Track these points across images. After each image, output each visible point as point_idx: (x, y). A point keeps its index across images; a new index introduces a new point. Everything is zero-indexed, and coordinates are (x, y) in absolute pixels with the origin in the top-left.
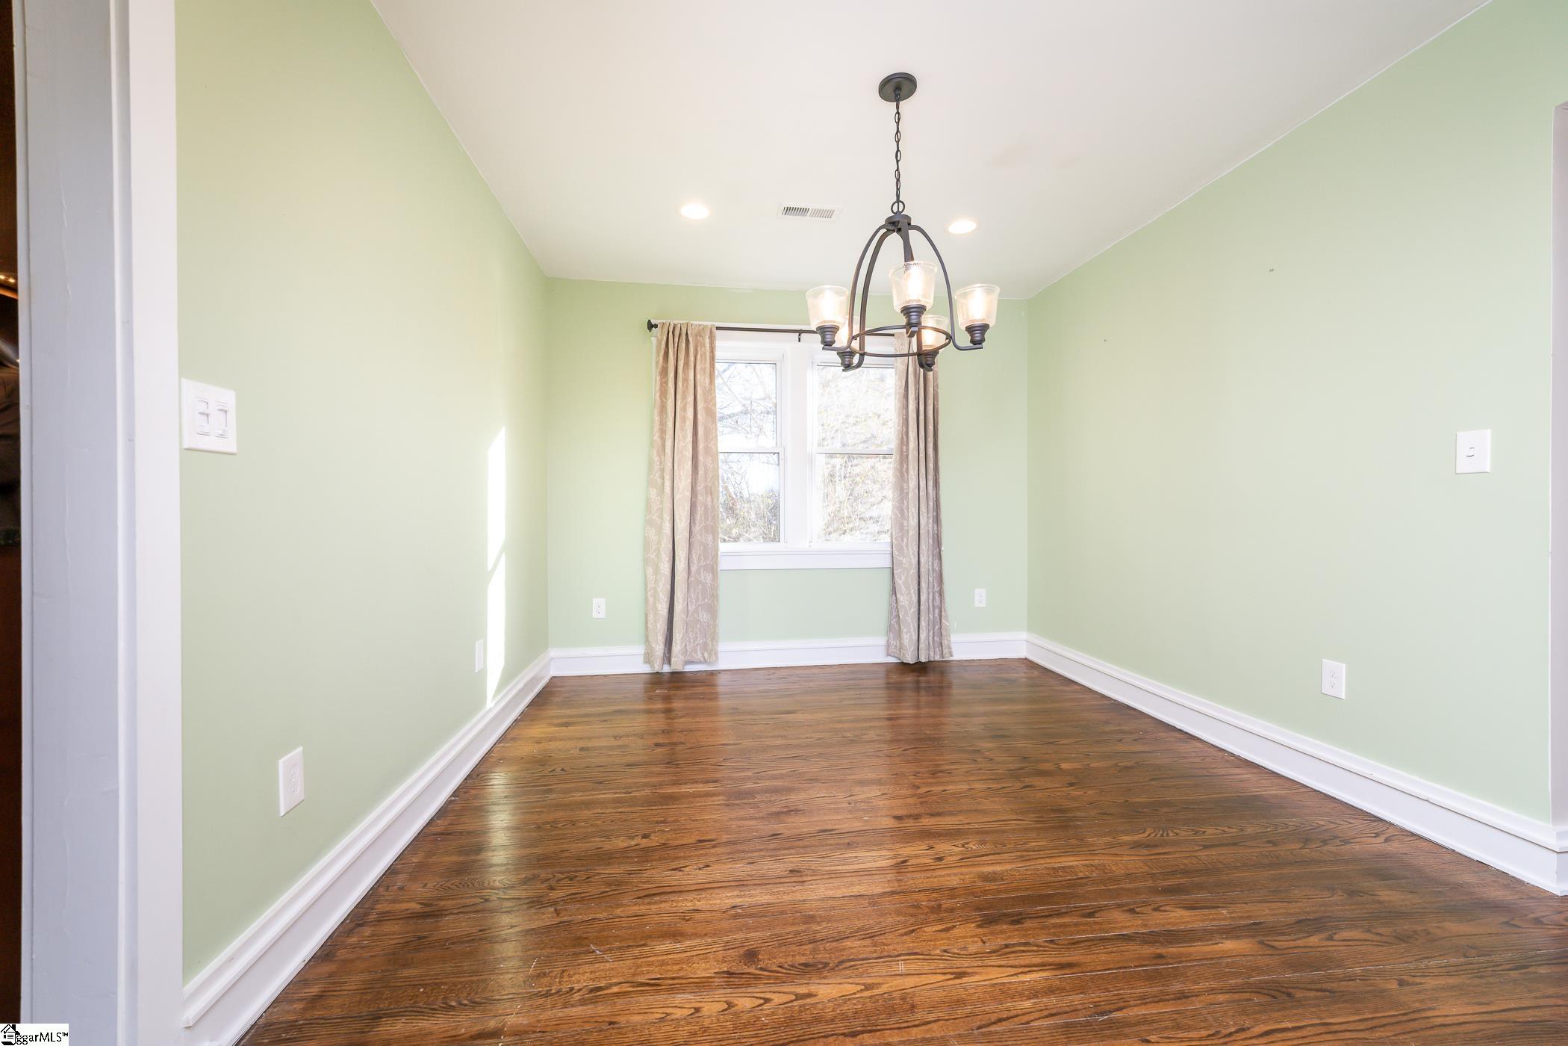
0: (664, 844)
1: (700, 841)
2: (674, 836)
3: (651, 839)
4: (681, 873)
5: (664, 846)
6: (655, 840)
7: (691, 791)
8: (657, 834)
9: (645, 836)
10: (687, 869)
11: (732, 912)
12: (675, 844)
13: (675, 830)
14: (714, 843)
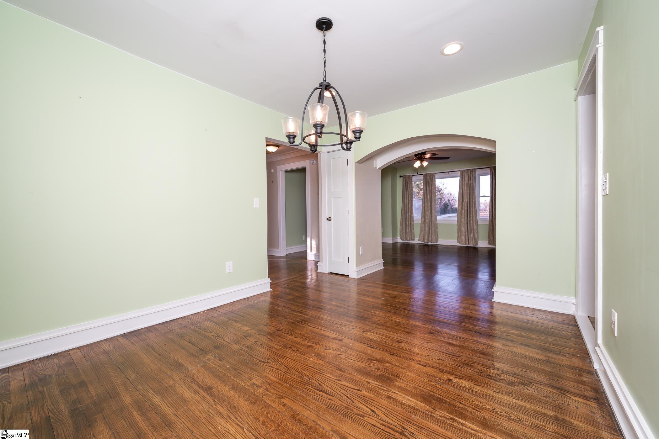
0: (442, 372)
1: (425, 366)
2: (435, 374)
3: (447, 377)
4: (440, 358)
5: (442, 371)
6: (446, 377)
7: (410, 398)
8: (444, 379)
9: (450, 380)
10: (437, 358)
11: (428, 342)
12: (437, 370)
13: (434, 377)
14: (419, 363)
